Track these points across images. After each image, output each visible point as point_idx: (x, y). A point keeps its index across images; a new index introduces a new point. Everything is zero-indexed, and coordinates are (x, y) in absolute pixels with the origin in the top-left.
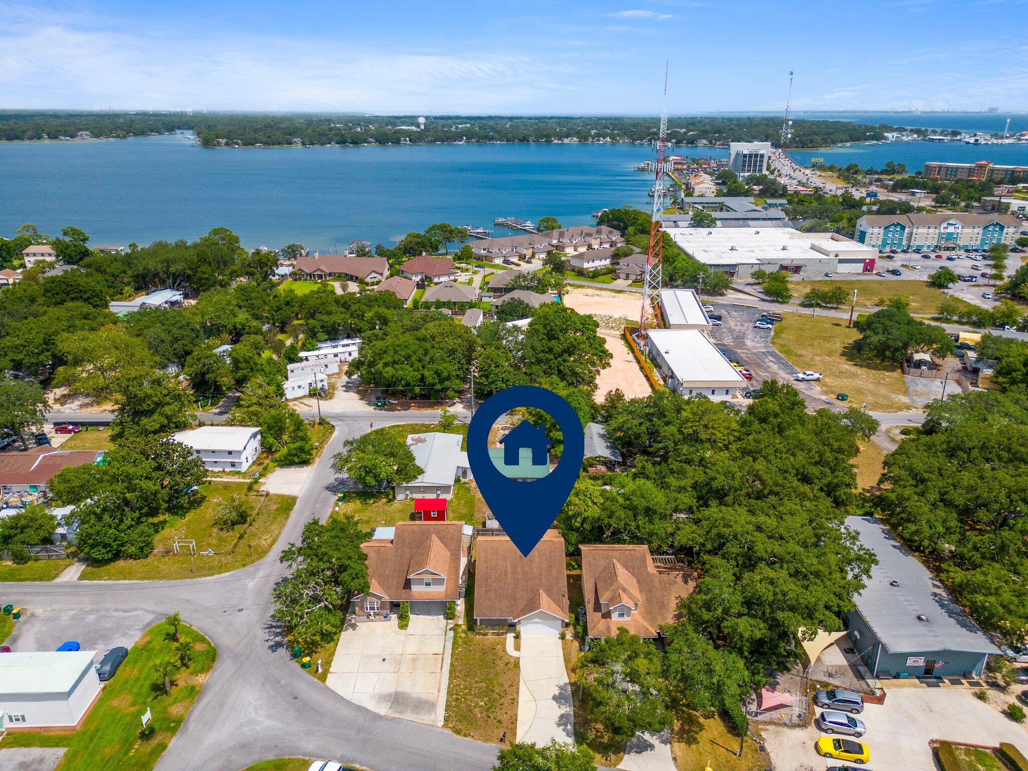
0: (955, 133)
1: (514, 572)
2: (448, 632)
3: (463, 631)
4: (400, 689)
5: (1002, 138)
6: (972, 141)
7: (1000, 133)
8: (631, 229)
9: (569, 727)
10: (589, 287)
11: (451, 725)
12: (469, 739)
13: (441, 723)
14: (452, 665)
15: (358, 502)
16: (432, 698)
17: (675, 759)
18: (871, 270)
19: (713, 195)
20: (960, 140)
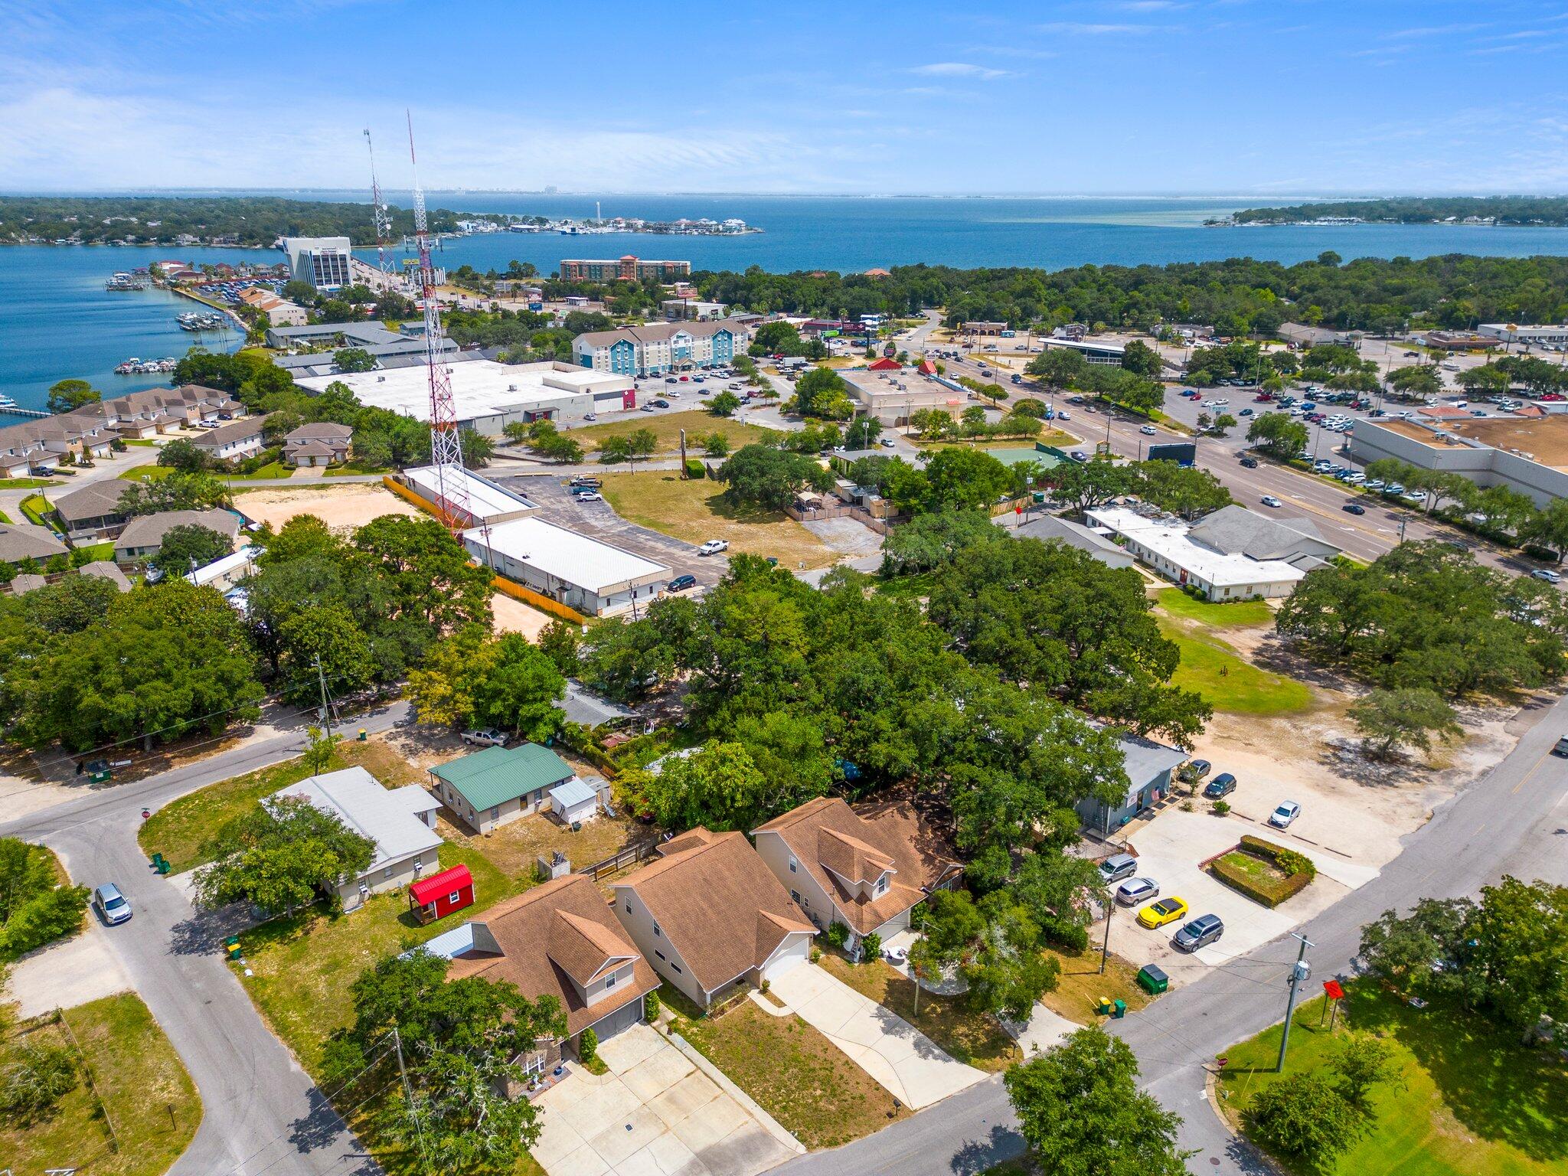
0: (542, 221)
1: (712, 906)
2: (670, 1037)
3: (689, 1025)
4: (699, 1147)
5: (597, 226)
6: (567, 229)
7: (593, 220)
8: (248, 386)
9: (937, 1051)
10: (259, 489)
11: (816, 1142)
12: (855, 1141)
13: (802, 1149)
14: (727, 1074)
15: (273, 944)
16: (752, 1128)
17: (1058, 1013)
18: (633, 405)
19: (304, 322)
20: (551, 229)
